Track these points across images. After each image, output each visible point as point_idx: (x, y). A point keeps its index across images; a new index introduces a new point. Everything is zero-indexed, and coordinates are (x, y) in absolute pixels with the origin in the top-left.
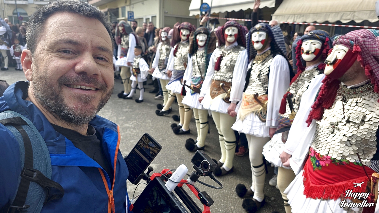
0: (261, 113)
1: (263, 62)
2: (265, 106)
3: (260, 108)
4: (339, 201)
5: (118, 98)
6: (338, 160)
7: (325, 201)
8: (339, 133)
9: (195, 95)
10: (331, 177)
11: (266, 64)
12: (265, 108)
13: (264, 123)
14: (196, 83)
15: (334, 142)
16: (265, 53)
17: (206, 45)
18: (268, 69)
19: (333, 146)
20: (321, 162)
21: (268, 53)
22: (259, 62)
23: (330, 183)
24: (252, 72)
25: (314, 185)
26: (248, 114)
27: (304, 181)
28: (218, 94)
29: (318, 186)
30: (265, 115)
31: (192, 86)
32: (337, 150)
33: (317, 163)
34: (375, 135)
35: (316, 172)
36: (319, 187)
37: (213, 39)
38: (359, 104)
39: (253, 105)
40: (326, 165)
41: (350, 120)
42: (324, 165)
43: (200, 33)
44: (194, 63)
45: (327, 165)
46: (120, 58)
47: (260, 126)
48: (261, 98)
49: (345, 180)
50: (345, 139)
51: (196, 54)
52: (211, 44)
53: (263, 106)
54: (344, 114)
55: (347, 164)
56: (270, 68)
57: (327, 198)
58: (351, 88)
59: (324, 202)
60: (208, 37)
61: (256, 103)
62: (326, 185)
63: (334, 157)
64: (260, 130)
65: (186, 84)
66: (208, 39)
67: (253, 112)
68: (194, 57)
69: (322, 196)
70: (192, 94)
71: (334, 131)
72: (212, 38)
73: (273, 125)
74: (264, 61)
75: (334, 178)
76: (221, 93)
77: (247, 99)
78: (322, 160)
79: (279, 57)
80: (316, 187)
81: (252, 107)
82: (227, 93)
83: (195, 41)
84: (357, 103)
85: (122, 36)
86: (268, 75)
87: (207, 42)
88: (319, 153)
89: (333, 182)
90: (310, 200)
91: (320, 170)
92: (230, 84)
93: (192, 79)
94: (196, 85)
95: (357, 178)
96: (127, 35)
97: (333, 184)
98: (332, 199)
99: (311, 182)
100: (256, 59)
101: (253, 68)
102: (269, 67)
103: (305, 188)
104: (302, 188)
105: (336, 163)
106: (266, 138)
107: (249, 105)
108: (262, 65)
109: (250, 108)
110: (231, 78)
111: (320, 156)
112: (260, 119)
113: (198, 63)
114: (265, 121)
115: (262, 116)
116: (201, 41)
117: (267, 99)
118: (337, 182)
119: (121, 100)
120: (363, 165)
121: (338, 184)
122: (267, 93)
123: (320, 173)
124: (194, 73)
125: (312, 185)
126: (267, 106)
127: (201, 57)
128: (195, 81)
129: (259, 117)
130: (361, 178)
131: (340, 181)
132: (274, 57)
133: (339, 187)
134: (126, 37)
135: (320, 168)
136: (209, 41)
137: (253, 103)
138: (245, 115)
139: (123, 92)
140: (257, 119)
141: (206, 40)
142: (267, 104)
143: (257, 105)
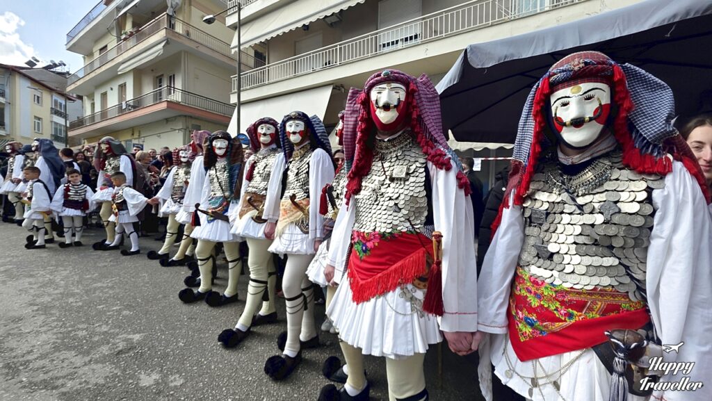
0: (302, 222)
1: (301, 158)
2: (306, 211)
3: (300, 214)
4: (398, 290)
5: (93, 250)
6: (389, 233)
7: (382, 298)
8: (382, 199)
9: (216, 221)
10: (383, 260)
11: (305, 160)
12: (307, 215)
13: (307, 235)
14: (217, 205)
15: (379, 212)
16: (303, 147)
17: (228, 154)
18: (307, 166)
19: (379, 216)
20: (368, 244)
21: (307, 148)
22: (297, 159)
23: (383, 270)
24: (289, 173)
25: (363, 282)
26: (286, 226)
27: (351, 284)
28: (247, 211)
29: (369, 280)
30: (308, 225)
31: (210, 211)
32: (385, 221)
33: (364, 248)
34: (423, 188)
35: (364, 261)
36: (371, 282)
37: (237, 146)
38: (399, 158)
39: (291, 213)
40: (374, 245)
41: (394, 176)
42: (373, 247)
43: (216, 138)
44: (213, 179)
45: (376, 244)
46: (101, 189)
47: (302, 239)
48: (302, 203)
49: (401, 258)
50: (392, 203)
51: (215, 167)
52: (235, 153)
53: (303, 212)
54: (384, 174)
55: (399, 236)
56: (310, 163)
57: (384, 292)
58: (388, 141)
59: (380, 300)
60: (229, 143)
61: (295, 211)
62: (379, 275)
63: (382, 230)
64: (302, 244)
65: (199, 208)
66: (230, 146)
67: (292, 222)
68: (212, 172)
69: (377, 292)
70: (209, 222)
71: (377, 197)
72: (235, 145)
73: (318, 235)
74: (303, 157)
75: (387, 260)
76: (250, 210)
77: (284, 207)
78: (369, 241)
79: (319, 151)
80: (368, 282)
81: (291, 216)
82: (258, 210)
83: (211, 150)
84: (397, 156)
85: (106, 158)
86: (308, 173)
87: (229, 150)
88: (364, 232)
89: (387, 267)
90: (363, 305)
91: (369, 256)
92: (264, 197)
93: (210, 200)
94: (216, 208)
95: (414, 252)
96: (116, 156)
97: (387, 269)
98: (389, 291)
99: (360, 280)
100: (293, 156)
101: (290, 168)
102: (308, 164)
103: (354, 292)
104: (350, 294)
105: (387, 238)
106: (310, 254)
107: (287, 213)
108: (301, 162)
109: (289, 217)
110: (266, 189)
111: (366, 236)
112: (302, 230)
113: (218, 179)
114: (308, 233)
115: (303, 226)
116: (220, 148)
117: (308, 204)
118: (392, 265)
119: (99, 252)
120: (417, 232)
121: (393, 267)
122: (308, 197)
123: (369, 260)
124: (213, 193)
125: (361, 282)
126: (309, 212)
127: (223, 170)
128: (214, 203)
129: (300, 228)
130: (417, 251)
131: (395, 262)
132: (313, 151)
133: (396, 270)
134: (114, 159)
135: (368, 253)
136: (232, 149)
137: (292, 211)
138: (283, 229)
139: (105, 240)
140: (298, 230)
141: (227, 148)
142: (308, 210)
143: (296, 212)
